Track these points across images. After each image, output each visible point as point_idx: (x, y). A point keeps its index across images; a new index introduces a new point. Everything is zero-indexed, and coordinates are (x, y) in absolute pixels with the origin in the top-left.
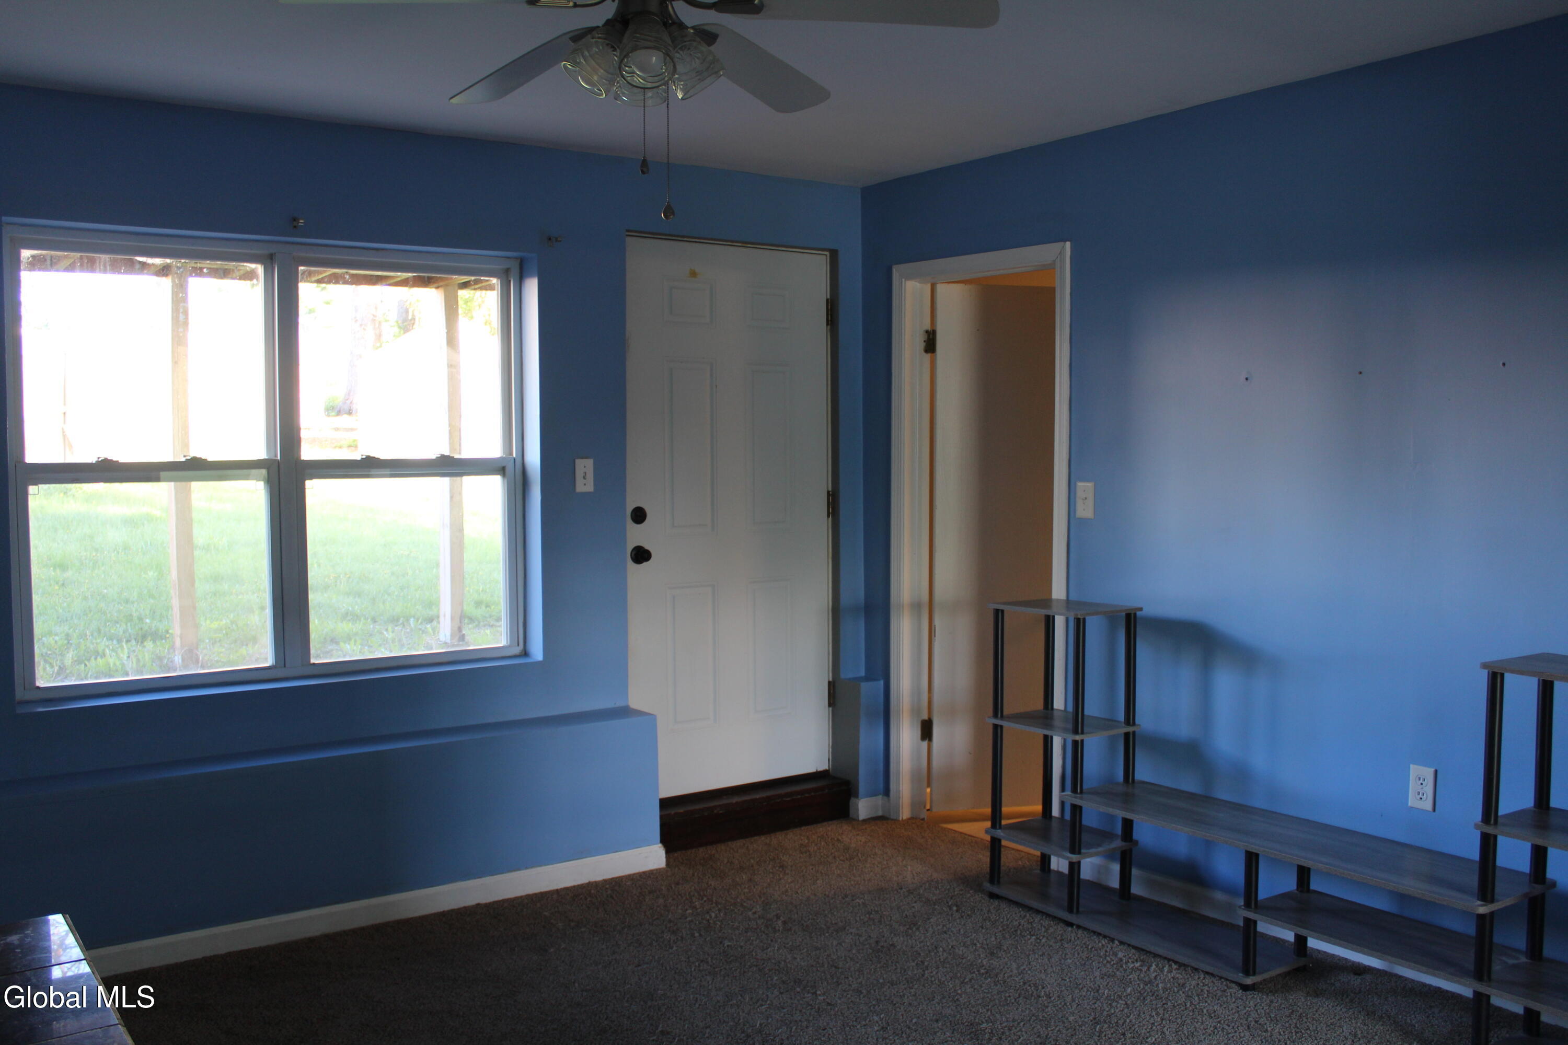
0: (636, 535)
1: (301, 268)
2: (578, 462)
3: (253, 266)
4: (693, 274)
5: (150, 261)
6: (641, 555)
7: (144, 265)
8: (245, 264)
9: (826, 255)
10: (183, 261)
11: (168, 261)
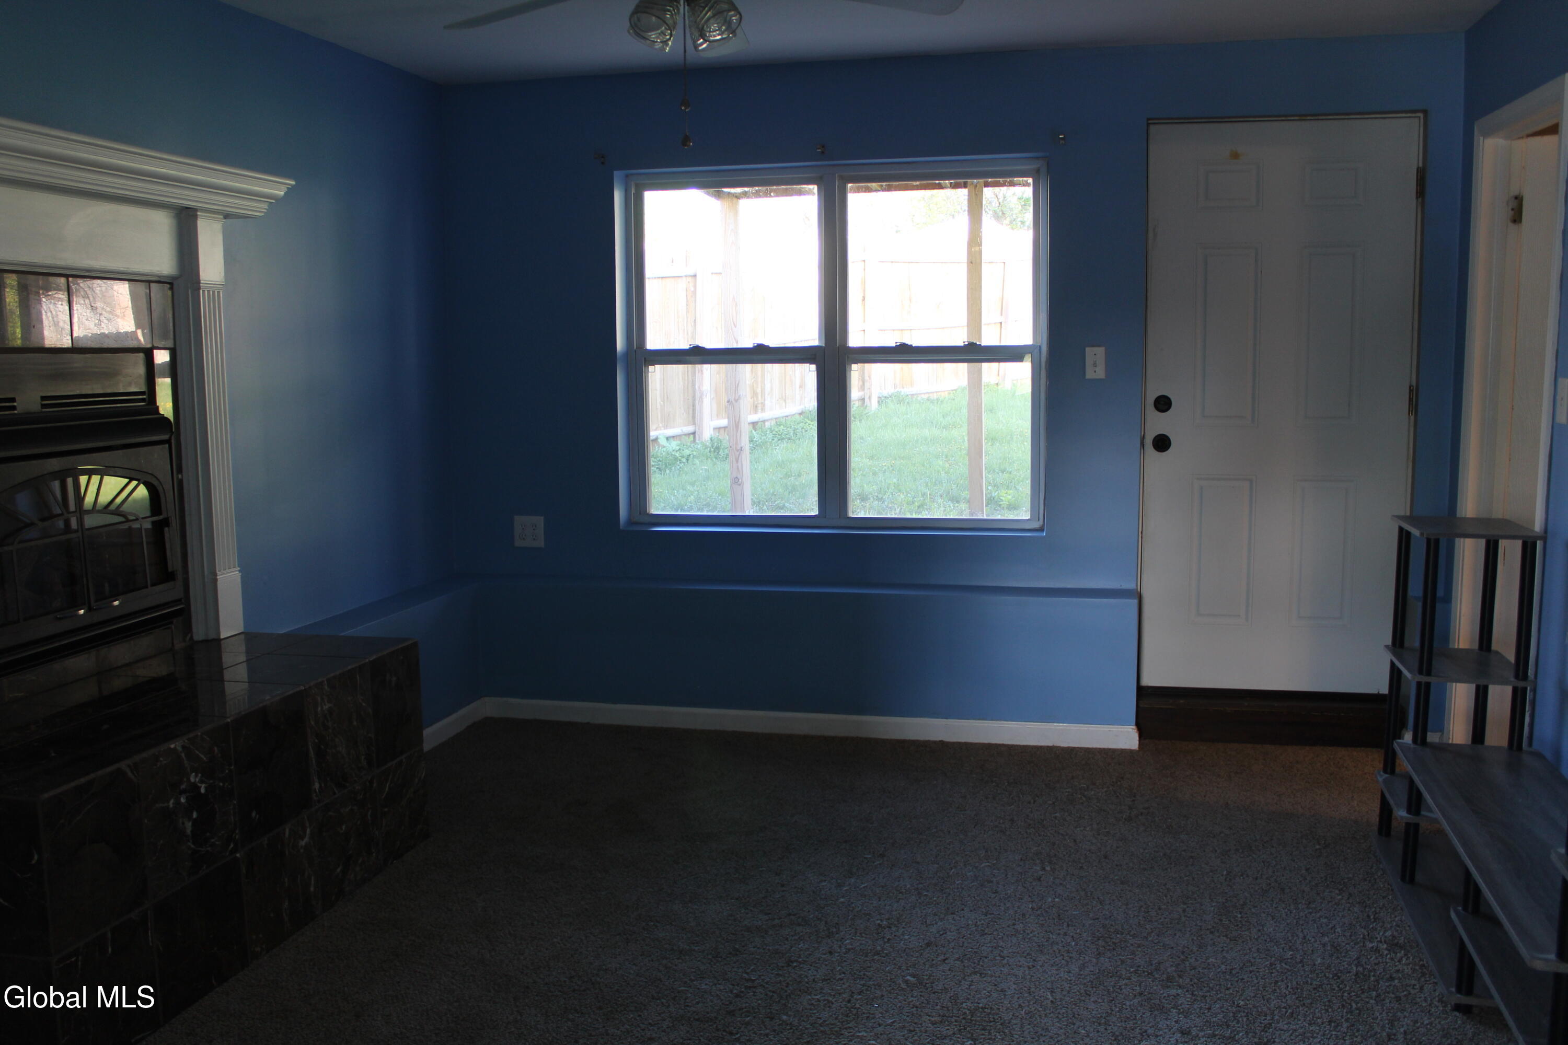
0: (1158, 423)
1: (850, 185)
2: (1087, 349)
3: (811, 187)
4: (1235, 156)
5: (733, 190)
6: (1162, 443)
7: (729, 193)
8: (803, 186)
9: (1420, 117)
10: (757, 188)
11: (746, 189)
